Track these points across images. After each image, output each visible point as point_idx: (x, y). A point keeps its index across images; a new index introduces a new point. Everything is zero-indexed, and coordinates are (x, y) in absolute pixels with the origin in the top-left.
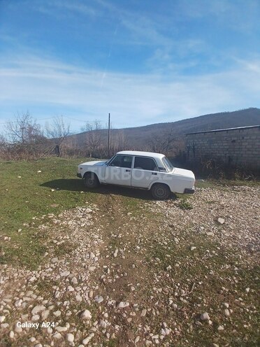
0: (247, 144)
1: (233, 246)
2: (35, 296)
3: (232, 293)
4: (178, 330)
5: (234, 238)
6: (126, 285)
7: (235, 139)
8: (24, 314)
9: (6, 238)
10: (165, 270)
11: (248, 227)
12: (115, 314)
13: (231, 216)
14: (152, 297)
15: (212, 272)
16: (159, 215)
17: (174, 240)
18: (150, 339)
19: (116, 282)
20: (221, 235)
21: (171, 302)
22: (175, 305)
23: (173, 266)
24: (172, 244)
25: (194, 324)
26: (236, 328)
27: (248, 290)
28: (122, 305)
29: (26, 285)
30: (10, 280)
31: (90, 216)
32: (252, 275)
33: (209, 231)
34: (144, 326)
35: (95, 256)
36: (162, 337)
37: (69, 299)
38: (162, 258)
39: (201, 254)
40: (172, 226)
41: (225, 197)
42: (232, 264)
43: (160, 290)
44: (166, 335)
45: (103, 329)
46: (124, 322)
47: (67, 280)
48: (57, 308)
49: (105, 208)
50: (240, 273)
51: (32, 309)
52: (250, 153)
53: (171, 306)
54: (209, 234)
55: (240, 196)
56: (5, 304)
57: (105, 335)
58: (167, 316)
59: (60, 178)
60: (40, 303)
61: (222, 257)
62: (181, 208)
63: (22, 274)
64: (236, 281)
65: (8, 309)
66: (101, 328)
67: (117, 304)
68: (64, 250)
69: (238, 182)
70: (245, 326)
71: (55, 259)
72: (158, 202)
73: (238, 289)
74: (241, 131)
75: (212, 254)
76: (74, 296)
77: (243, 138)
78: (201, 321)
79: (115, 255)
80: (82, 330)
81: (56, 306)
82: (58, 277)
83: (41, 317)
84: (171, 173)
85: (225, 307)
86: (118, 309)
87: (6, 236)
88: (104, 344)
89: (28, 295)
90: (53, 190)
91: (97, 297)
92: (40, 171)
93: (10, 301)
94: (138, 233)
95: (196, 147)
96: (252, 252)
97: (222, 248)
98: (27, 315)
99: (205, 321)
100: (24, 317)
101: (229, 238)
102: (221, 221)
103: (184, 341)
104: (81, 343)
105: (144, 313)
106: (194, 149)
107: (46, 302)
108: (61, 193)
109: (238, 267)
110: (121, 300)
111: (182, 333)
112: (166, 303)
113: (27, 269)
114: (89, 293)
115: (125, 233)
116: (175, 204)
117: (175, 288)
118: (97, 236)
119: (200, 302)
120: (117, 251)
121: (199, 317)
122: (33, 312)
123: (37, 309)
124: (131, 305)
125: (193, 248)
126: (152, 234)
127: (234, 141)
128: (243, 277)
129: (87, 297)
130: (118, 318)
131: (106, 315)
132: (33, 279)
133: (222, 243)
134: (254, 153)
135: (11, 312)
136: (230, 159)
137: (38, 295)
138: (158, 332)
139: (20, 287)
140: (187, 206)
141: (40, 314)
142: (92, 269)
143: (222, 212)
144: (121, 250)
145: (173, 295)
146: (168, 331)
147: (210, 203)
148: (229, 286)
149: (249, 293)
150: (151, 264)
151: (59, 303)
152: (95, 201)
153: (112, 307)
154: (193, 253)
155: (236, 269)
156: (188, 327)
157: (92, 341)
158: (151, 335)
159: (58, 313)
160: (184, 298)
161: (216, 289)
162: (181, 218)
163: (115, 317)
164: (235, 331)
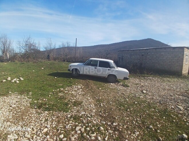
0: (149, 57)
1: (153, 102)
2: (74, 123)
3: (159, 119)
4: (141, 132)
5: (153, 99)
6: (113, 117)
7: (143, 54)
8: (72, 131)
9: (44, 99)
10: (127, 111)
11: (157, 94)
12: (113, 128)
13: (148, 90)
14: (126, 121)
15: (147, 112)
16: (114, 89)
17: (126, 99)
18: (132, 136)
19: (107, 116)
20: (146, 97)
21: (135, 123)
22: (137, 124)
23: (130, 109)
24: (126, 101)
25: (147, 130)
26: (165, 131)
27: (164, 118)
28: (114, 124)
29: (67, 118)
30: (57, 117)
31: (81, 90)
32: (164, 112)
33: (141, 96)
34: (127, 131)
35: (93, 106)
36: (137, 135)
37: (90, 123)
38: (124, 107)
39: (140, 105)
40: (123, 94)
41: (142, 82)
42: (155, 109)
43: (128, 118)
44: (138, 135)
45: (111, 133)
46: (118, 130)
47: (86, 115)
48: (87, 127)
49: (87, 86)
50: (159, 112)
51: (75, 128)
52: (151, 61)
53: (135, 124)
54: (141, 97)
55: (149, 81)
56: (60, 128)
57: (113, 136)
58: (135, 128)
59: (55, 72)
60: (78, 126)
61: (149, 106)
62: (124, 86)
63: (62, 114)
64: (159, 115)
65: (63, 130)
66: (110, 133)
67: (112, 124)
68: (77, 104)
69: (146, 75)
70: (168, 130)
71: (75, 108)
72: (111, 84)
73: (160, 117)
74: (147, 50)
75: (145, 105)
76: (92, 122)
77: (147, 54)
78: (149, 129)
79: (102, 106)
80: (102, 135)
81: (86, 126)
82: (81, 114)
83: (81, 131)
84: (117, 69)
85: (157, 124)
86: (113, 126)
87: (44, 98)
88: (114, 140)
89: (70, 123)
90: (56, 78)
91: (102, 121)
92: (43, 68)
93: (62, 126)
94: (108, 96)
95: (123, 58)
96: (162, 104)
97: (148, 102)
98: (74, 132)
99: (151, 129)
100: (73, 133)
101: (150, 99)
102: (145, 92)
103: (146, 136)
104: (105, 140)
105: (125, 127)
106: (122, 58)
107: (80, 125)
108: (60, 79)
109: (158, 110)
110: (113, 122)
111: (143, 133)
112: (133, 123)
113: (63, 112)
114: (98, 120)
115: (102, 97)
116: (120, 85)
117: (134, 118)
118: (89, 98)
119: (146, 122)
120: (102, 104)
121: (148, 127)
122: (76, 130)
123: (78, 128)
124: (119, 124)
125: (136, 103)
126: (115, 97)
127: (143, 55)
128: (161, 113)
129: (98, 122)
130: (115, 129)
131: (109, 128)
132: (69, 116)
133: (148, 101)
134: (153, 61)
135: (65, 132)
136: (141, 64)
137: (75, 122)
138: (134, 133)
139: (64, 120)
140: (126, 85)
141: (80, 130)
142: (94, 111)
143: (143, 88)
144: (104, 104)
145: (134, 120)
146: (138, 133)
147: (136, 84)
148: (156, 116)
149: (165, 119)
150: (120, 109)
151: (87, 125)
152: (80, 83)
153: (111, 125)
154: (136, 104)
155: (157, 110)
156: (145, 131)
157: (108, 139)
158: (132, 134)
159: (88, 129)
160: (139, 121)
161: (151, 118)
162: (125, 91)
163: (113, 129)
164: (164, 132)
